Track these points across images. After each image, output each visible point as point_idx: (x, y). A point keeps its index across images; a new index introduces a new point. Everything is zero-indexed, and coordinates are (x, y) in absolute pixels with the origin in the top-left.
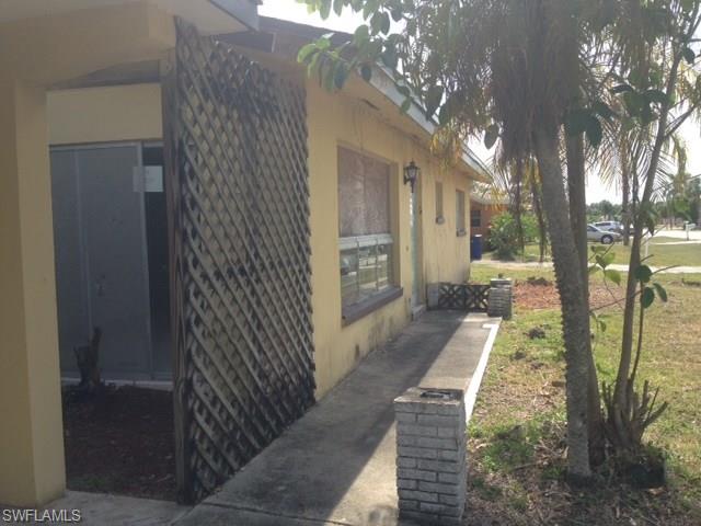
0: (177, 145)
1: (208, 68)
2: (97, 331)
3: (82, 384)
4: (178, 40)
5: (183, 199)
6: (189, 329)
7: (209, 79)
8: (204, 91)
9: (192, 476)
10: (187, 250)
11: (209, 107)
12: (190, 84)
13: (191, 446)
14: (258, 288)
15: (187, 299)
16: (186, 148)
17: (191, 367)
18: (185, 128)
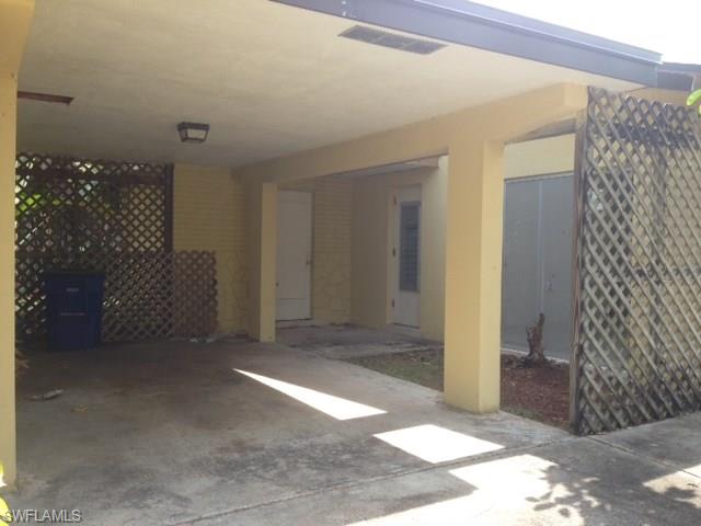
0: (583, 176)
1: (616, 117)
2: (542, 315)
3: (530, 355)
4: (589, 102)
5: (584, 214)
6: (583, 308)
7: (617, 126)
8: (611, 134)
9: (580, 416)
10: (585, 251)
11: (616, 146)
12: (597, 131)
13: (580, 394)
14: (658, 289)
15: (582, 287)
16: (590, 179)
17: (583, 336)
18: (591, 164)
